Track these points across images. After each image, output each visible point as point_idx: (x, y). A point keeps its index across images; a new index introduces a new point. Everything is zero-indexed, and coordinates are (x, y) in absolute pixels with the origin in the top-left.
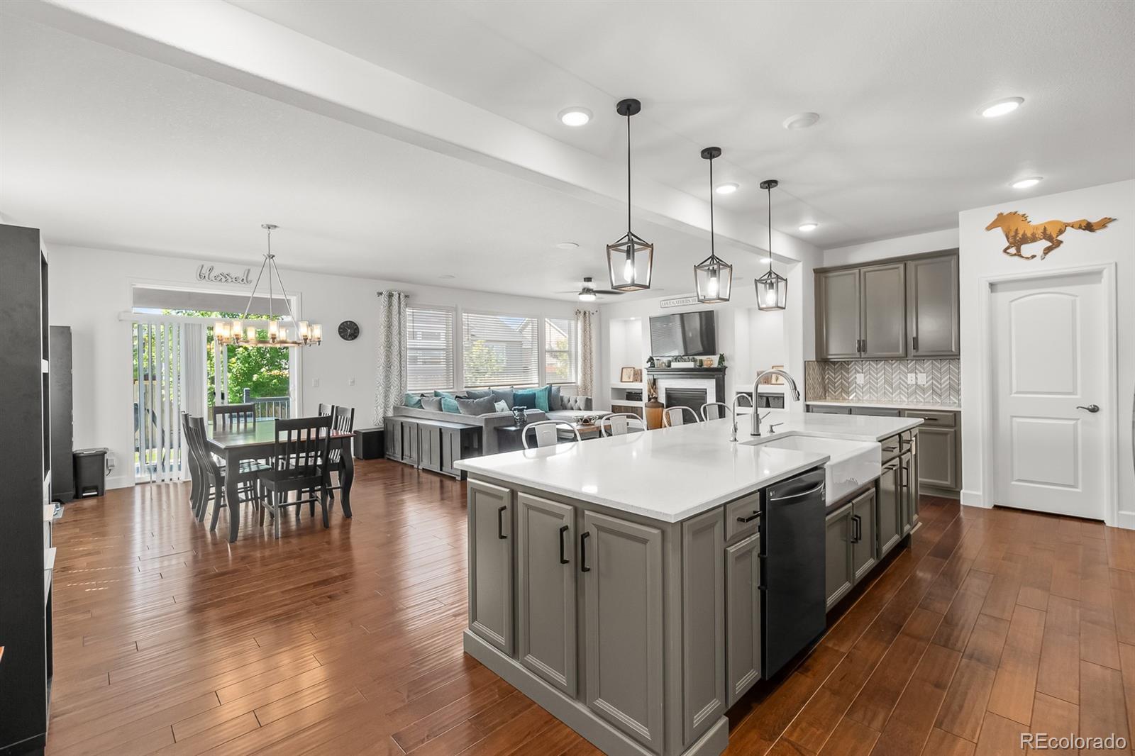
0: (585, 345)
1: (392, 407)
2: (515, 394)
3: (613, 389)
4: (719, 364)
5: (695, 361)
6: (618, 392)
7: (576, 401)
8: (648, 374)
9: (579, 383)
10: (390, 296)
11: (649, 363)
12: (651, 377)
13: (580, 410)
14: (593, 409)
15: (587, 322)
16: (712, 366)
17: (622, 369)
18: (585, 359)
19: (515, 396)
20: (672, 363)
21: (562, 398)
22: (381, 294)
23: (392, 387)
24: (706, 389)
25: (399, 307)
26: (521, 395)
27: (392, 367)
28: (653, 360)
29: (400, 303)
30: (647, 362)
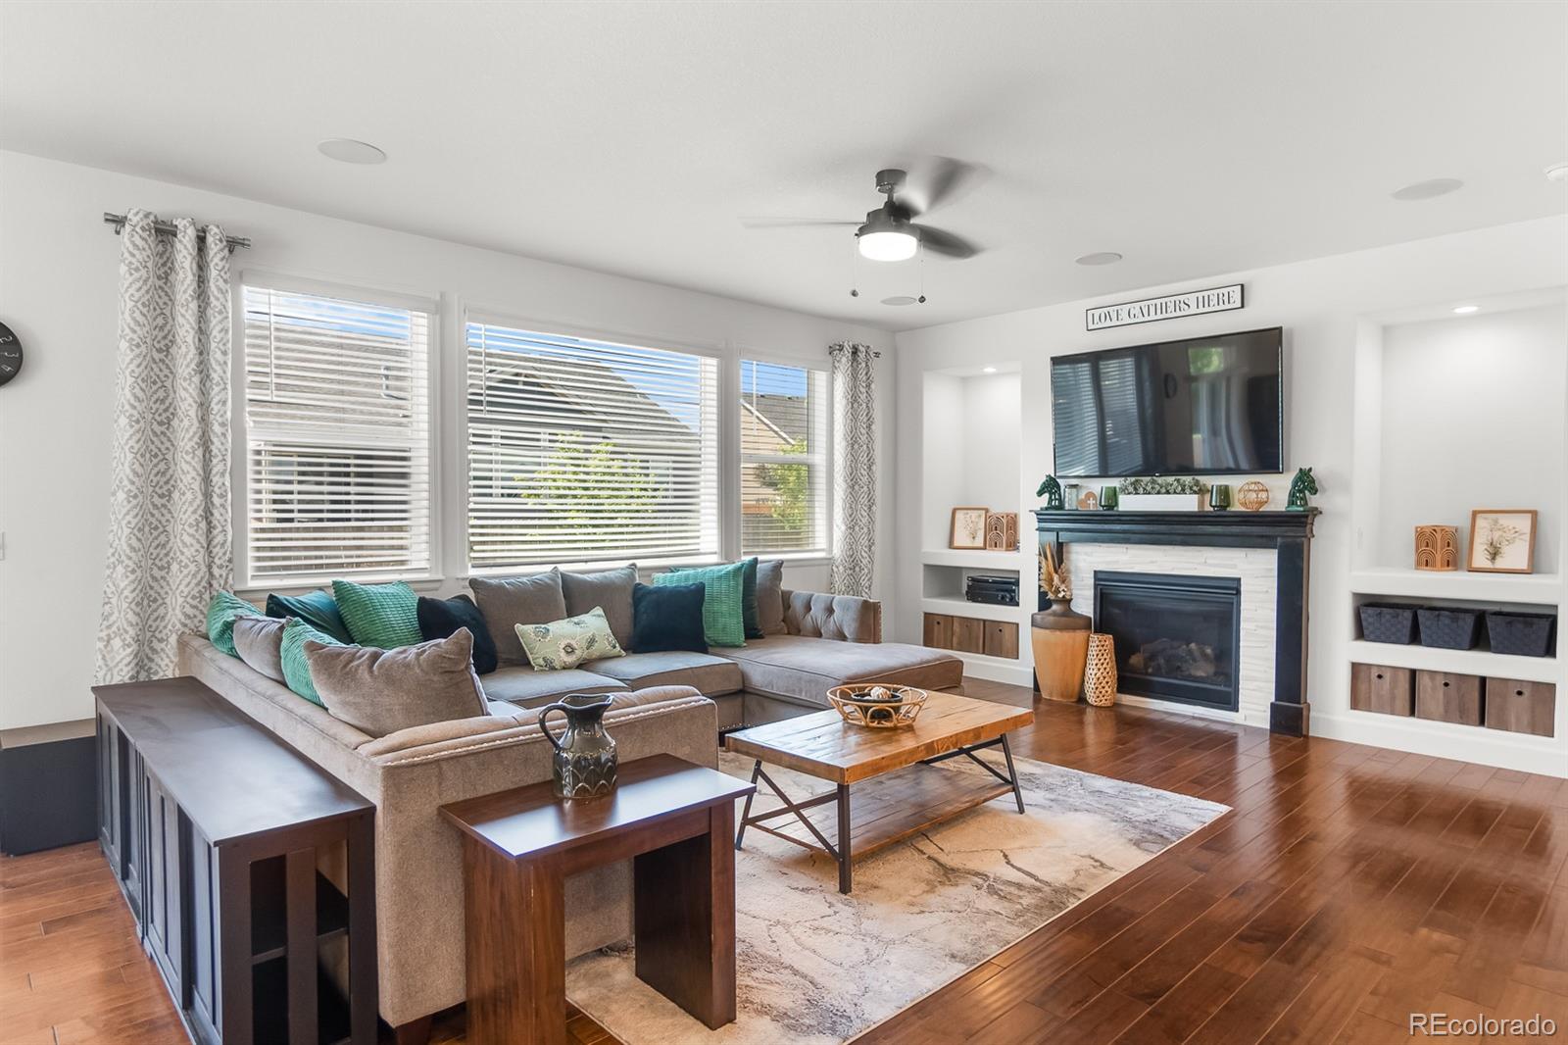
0: (853, 442)
1: (173, 639)
2: (638, 588)
3: (927, 566)
4: (1291, 503)
5: (1201, 491)
6: (944, 578)
7: (830, 611)
8: (1039, 529)
9: (838, 551)
10: (164, 232)
11: (1046, 496)
12: (1051, 537)
13: (842, 637)
14: (883, 634)
15: (862, 377)
16: (1264, 509)
17: (954, 512)
18: (853, 483)
19: (639, 594)
20: (1122, 498)
21: (786, 597)
22: (118, 221)
23: (175, 567)
24: (1239, 580)
25: (201, 280)
26: (659, 591)
27: (176, 495)
28: (1058, 486)
29: (202, 267)
30: (1040, 493)
